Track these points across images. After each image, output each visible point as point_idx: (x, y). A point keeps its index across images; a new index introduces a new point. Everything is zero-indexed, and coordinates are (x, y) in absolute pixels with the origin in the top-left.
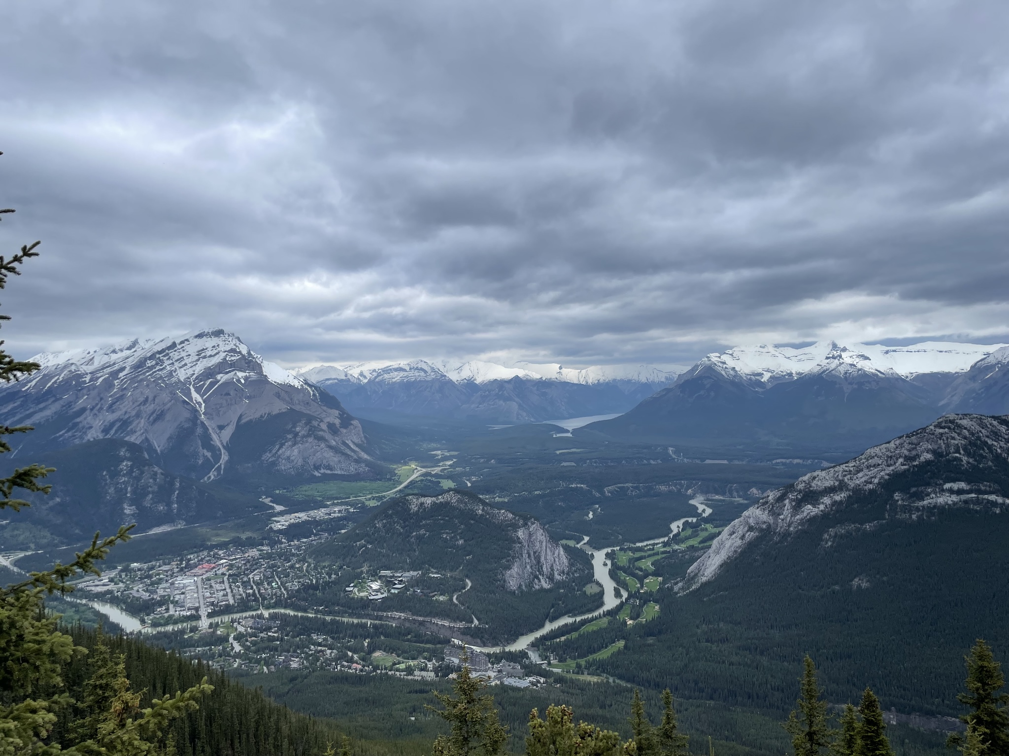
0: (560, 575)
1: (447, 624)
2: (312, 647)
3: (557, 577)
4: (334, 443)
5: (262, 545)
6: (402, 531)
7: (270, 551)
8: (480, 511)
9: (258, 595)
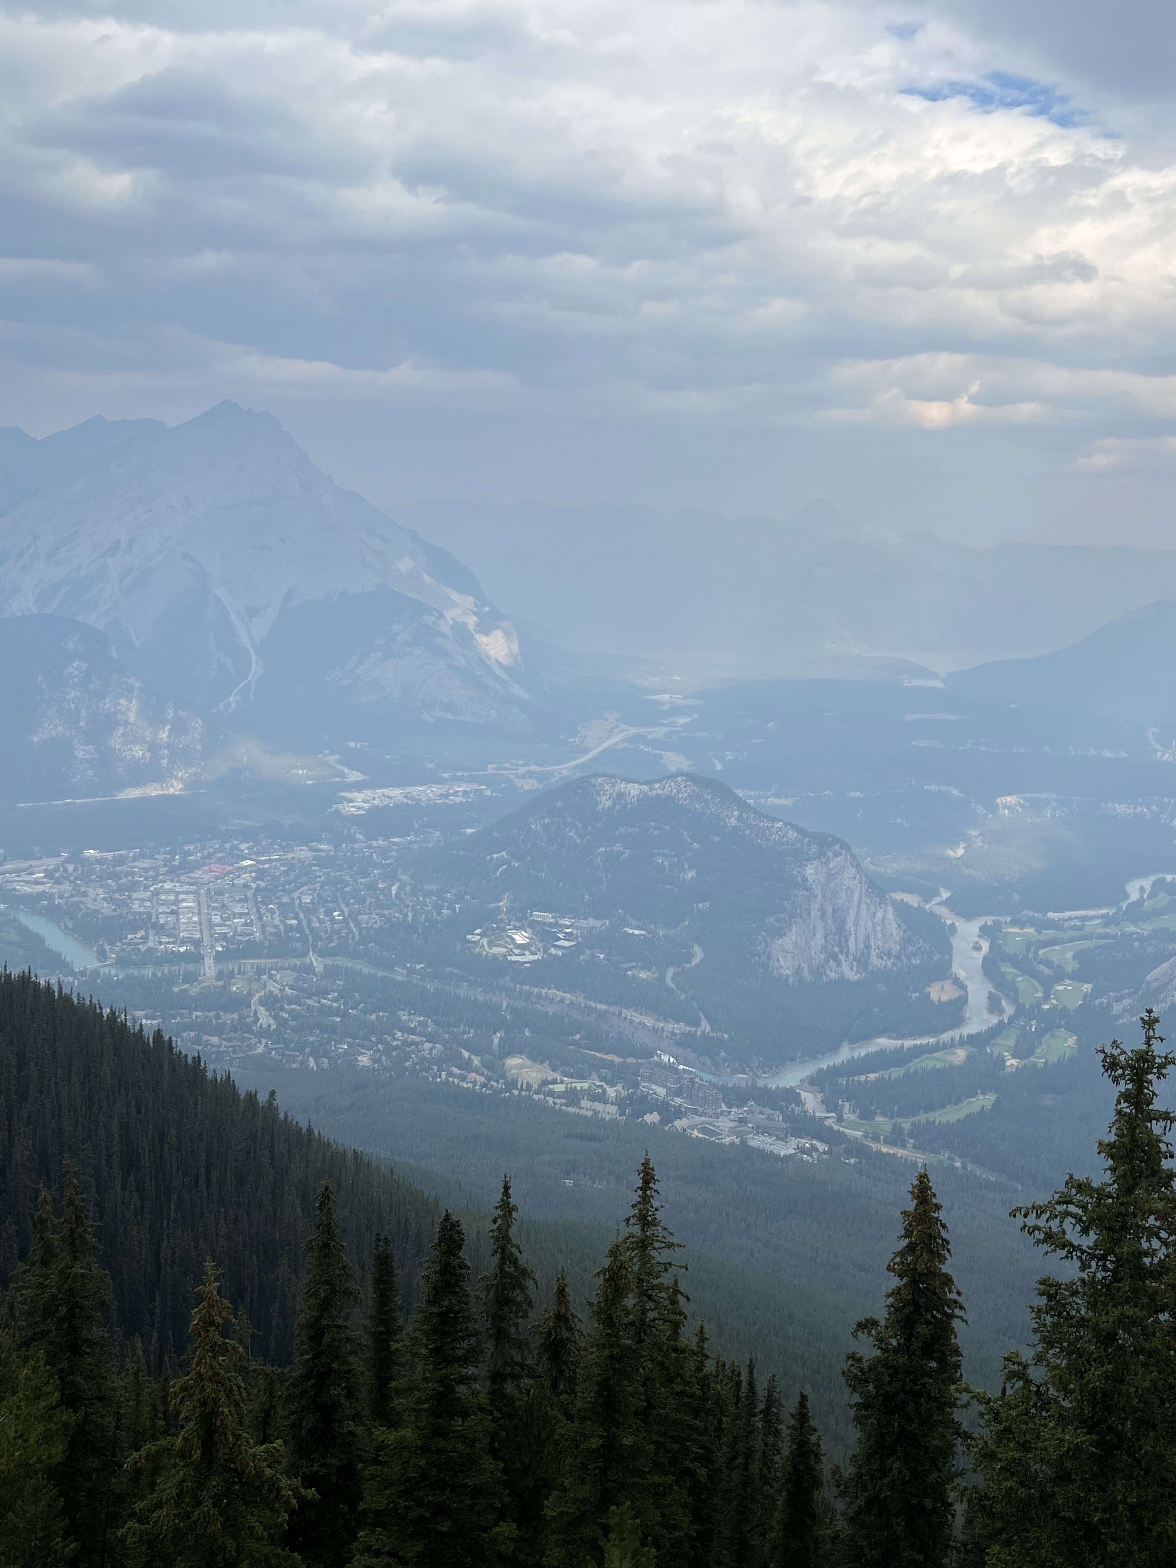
0: (882, 958)
1: (649, 1021)
2: (399, 1034)
3: (876, 962)
4: (463, 662)
5: (320, 841)
6: (579, 841)
7: (332, 854)
8: (733, 820)
9: (307, 931)
